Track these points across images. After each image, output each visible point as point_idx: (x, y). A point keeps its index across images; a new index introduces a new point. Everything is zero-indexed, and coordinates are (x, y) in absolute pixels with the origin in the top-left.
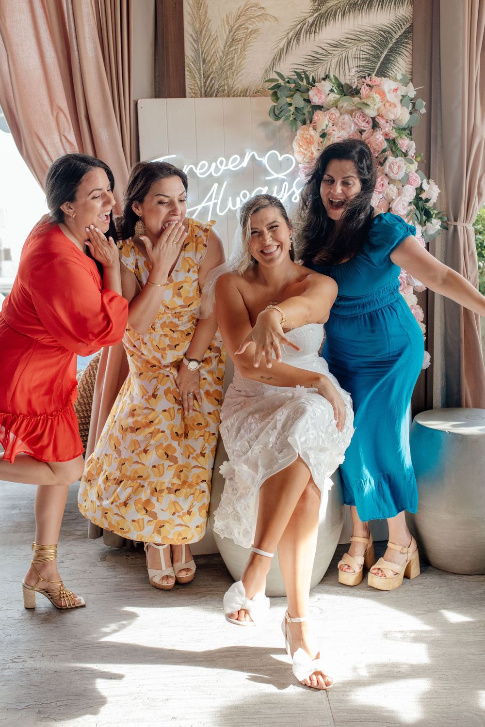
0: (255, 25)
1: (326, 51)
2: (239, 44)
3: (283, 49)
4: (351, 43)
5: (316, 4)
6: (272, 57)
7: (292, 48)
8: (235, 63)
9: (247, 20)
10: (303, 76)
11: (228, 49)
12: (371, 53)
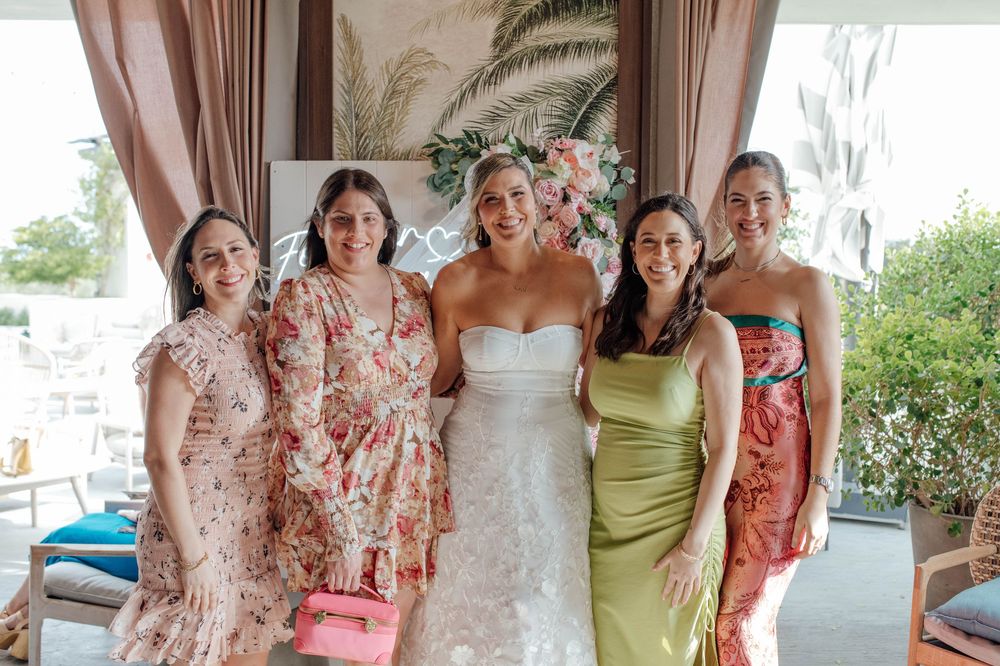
0: (420, 74)
1: (508, 105)
2: (400, 96)
3: (455, 103)
4: (541, 97)
5: (497, 49)
7: (466, 102)
8: (396, 120)
9: (411, 69)
10: (474, 136)
11: (387, 103)
12: (566, 109)
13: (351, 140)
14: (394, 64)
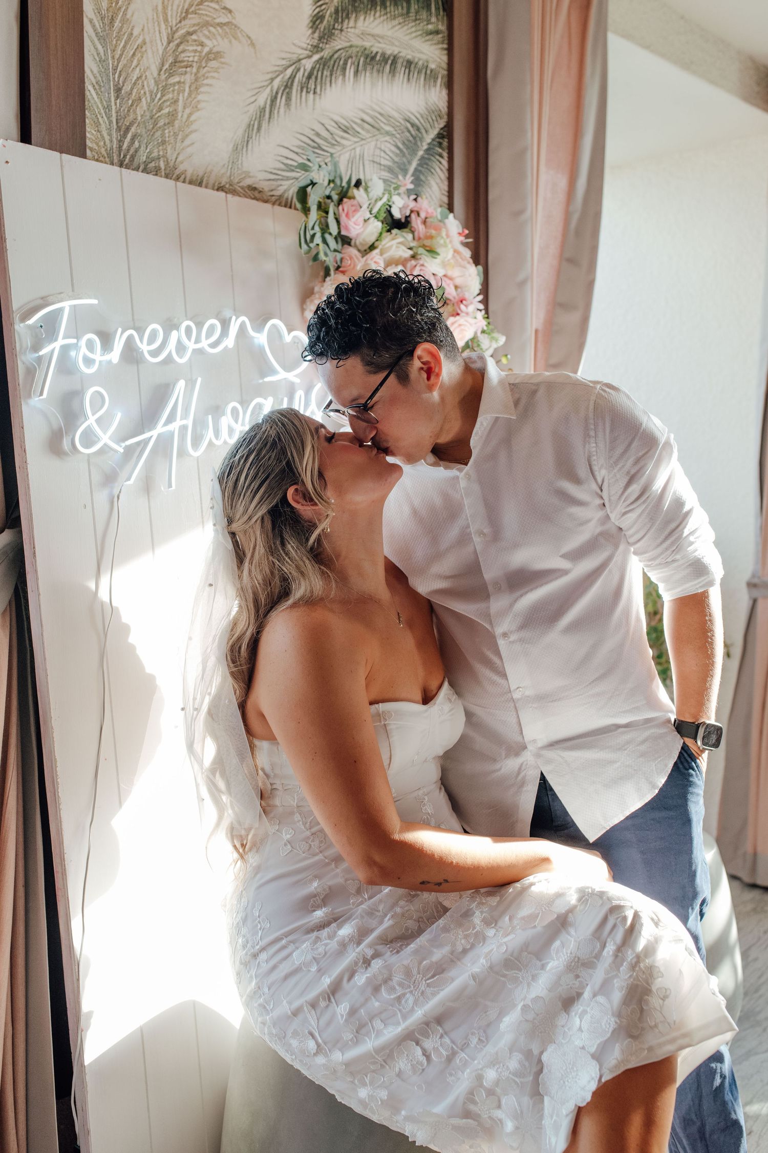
0: (214, 41)
1: (332, 134)
2: (186, 73)
3: (264, 108)
5: (316, 35)
6: (246, 120)
7: (278, 112)
8: (180, 115)
9: (200, 26)
11: (167, 79)
13: (110, 135)
14: (175, 7)
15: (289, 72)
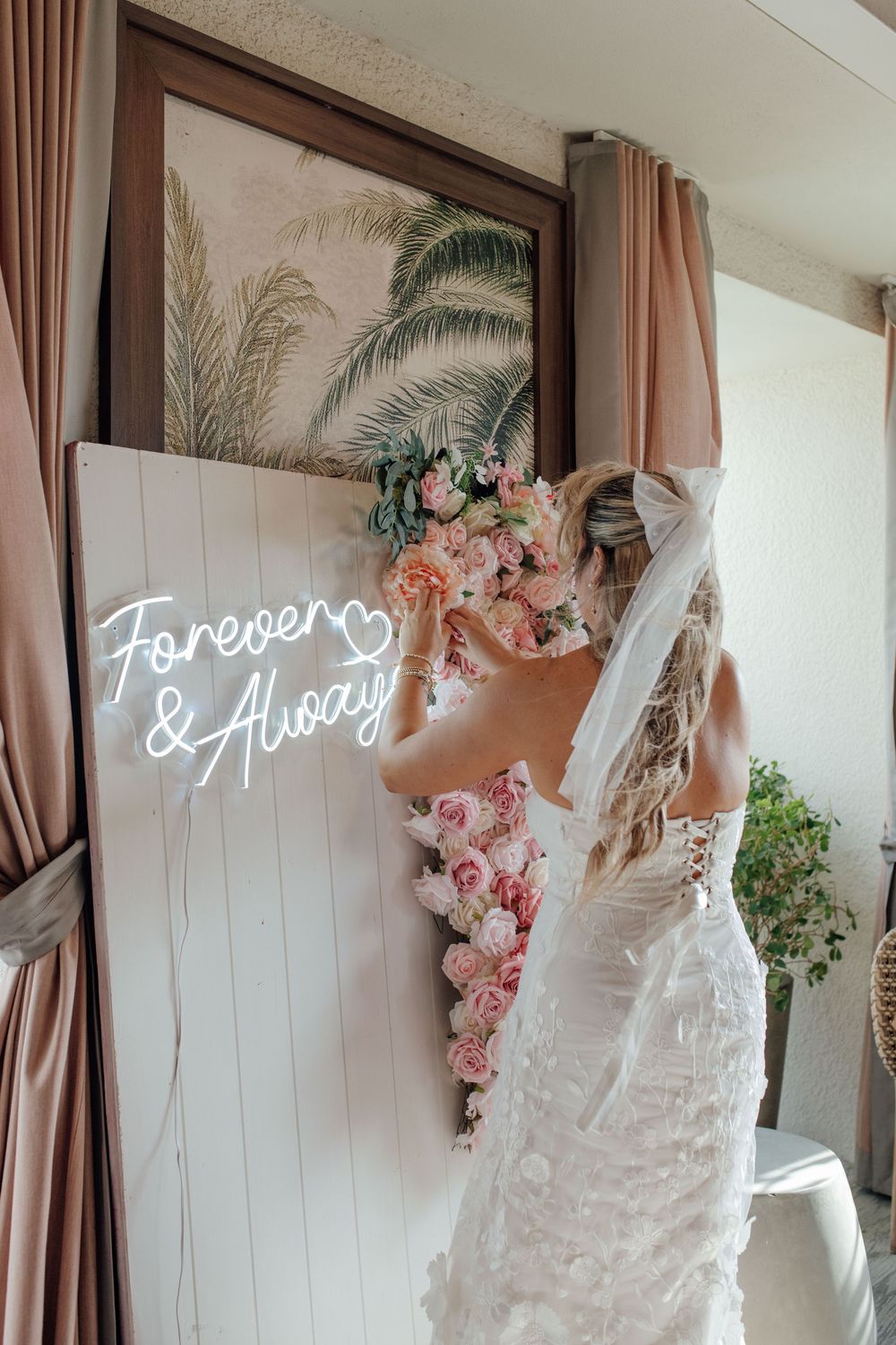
0: (294, 316)
1: (413, 398)
3: (344, 378)
4: (449, 391)
5: (397, 300)
6: (326, 393)
8: (258, 393)
9: (280, 302)
11: (246, 358)
12: (480, 418)
13: (187, 419)
14: (255, 287)
15: (370, 338)
